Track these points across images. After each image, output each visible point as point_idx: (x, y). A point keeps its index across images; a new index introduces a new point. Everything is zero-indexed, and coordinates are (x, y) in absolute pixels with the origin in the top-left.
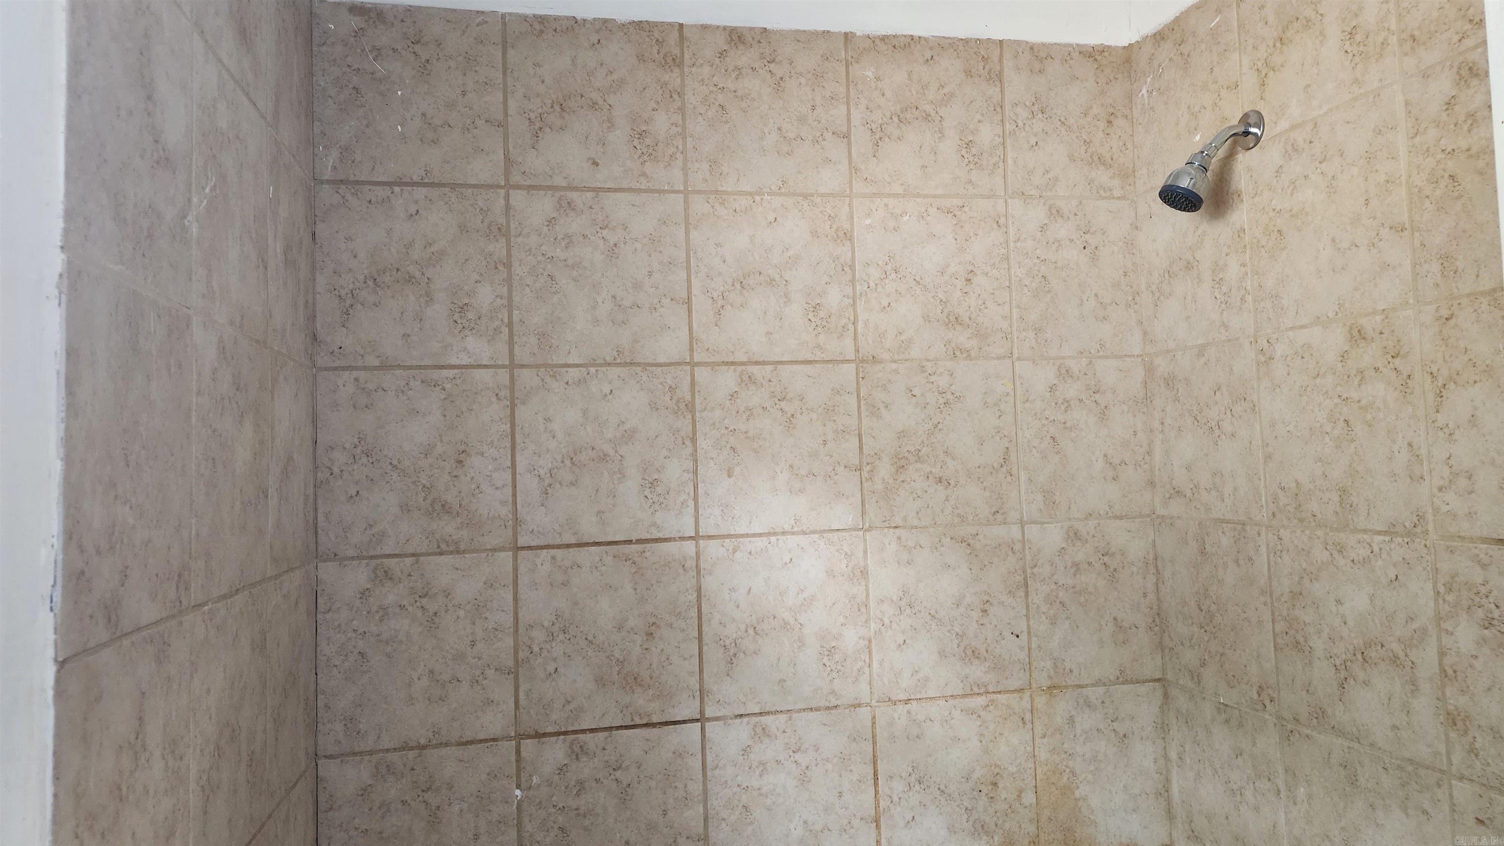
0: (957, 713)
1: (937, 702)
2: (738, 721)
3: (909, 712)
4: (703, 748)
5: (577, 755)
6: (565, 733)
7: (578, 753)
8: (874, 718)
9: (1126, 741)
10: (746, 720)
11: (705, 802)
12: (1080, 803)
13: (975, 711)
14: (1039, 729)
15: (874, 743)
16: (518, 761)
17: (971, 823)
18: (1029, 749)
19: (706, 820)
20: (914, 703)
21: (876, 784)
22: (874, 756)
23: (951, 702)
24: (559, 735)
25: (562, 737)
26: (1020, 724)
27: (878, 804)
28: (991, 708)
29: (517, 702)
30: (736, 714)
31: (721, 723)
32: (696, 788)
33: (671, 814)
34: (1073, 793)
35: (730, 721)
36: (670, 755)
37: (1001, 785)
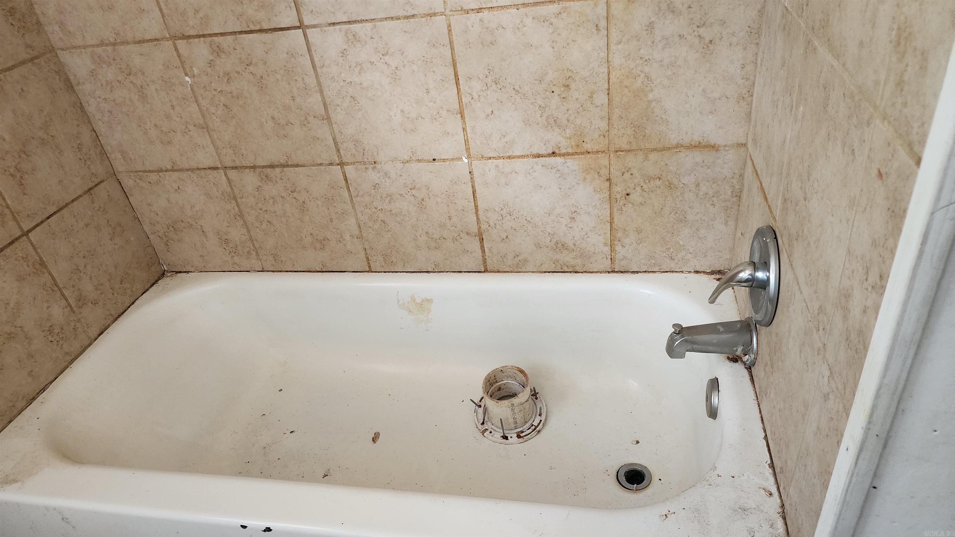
0: (528, 21)
1: (508, 10)
2: (331, 28)
3: (481, 20)
4: (309, 50)
5: (218, 53)
6: (204, 36)
7: (218, 51)
8: (449, 26)
9: (711, 47)
10: (338, 27)
11: (321, 92)
12: (654, 104)
13: (547, 18)
14: (615, 35)
15: (452, 49)
16: (179, 56)
17: (544, 118)
18: (603, 55)
19: (325, 105)
20: (486, 12)
21: (457, 84)
22: (454, 60)
23: (523, 10)
24: (200, 37)
25: (202, 39)
26: (594, 30)
27: (461, 99)
28: (564, 15)
29: (161, 10)
30: (329, 23)
31: (318, 29)
32: (311, 81)
33: (298, 99)
34: (646, 96)
35: (325, 28)
36: (285, 55)
37: (573, 86)
